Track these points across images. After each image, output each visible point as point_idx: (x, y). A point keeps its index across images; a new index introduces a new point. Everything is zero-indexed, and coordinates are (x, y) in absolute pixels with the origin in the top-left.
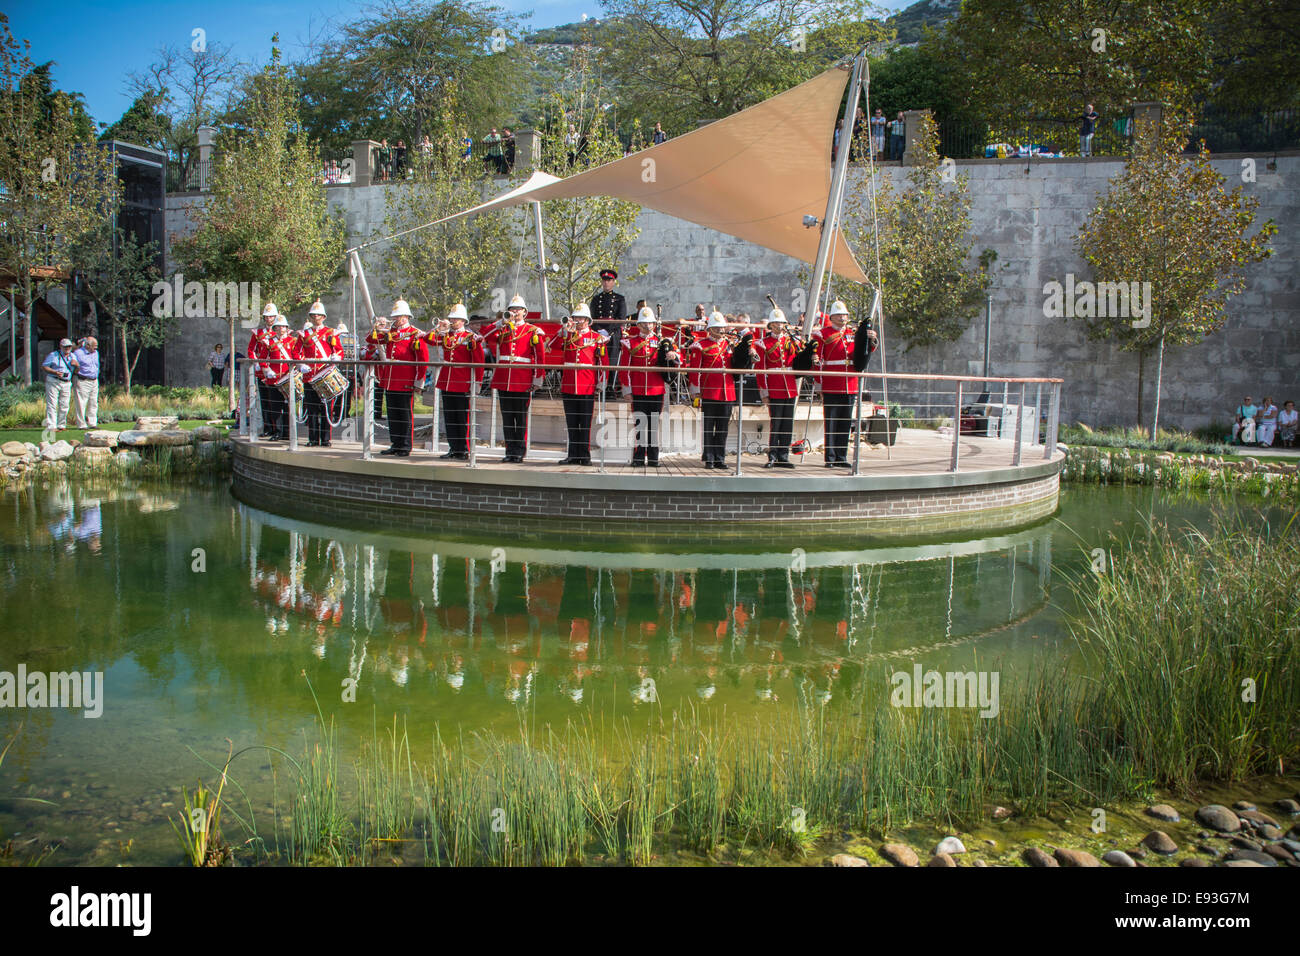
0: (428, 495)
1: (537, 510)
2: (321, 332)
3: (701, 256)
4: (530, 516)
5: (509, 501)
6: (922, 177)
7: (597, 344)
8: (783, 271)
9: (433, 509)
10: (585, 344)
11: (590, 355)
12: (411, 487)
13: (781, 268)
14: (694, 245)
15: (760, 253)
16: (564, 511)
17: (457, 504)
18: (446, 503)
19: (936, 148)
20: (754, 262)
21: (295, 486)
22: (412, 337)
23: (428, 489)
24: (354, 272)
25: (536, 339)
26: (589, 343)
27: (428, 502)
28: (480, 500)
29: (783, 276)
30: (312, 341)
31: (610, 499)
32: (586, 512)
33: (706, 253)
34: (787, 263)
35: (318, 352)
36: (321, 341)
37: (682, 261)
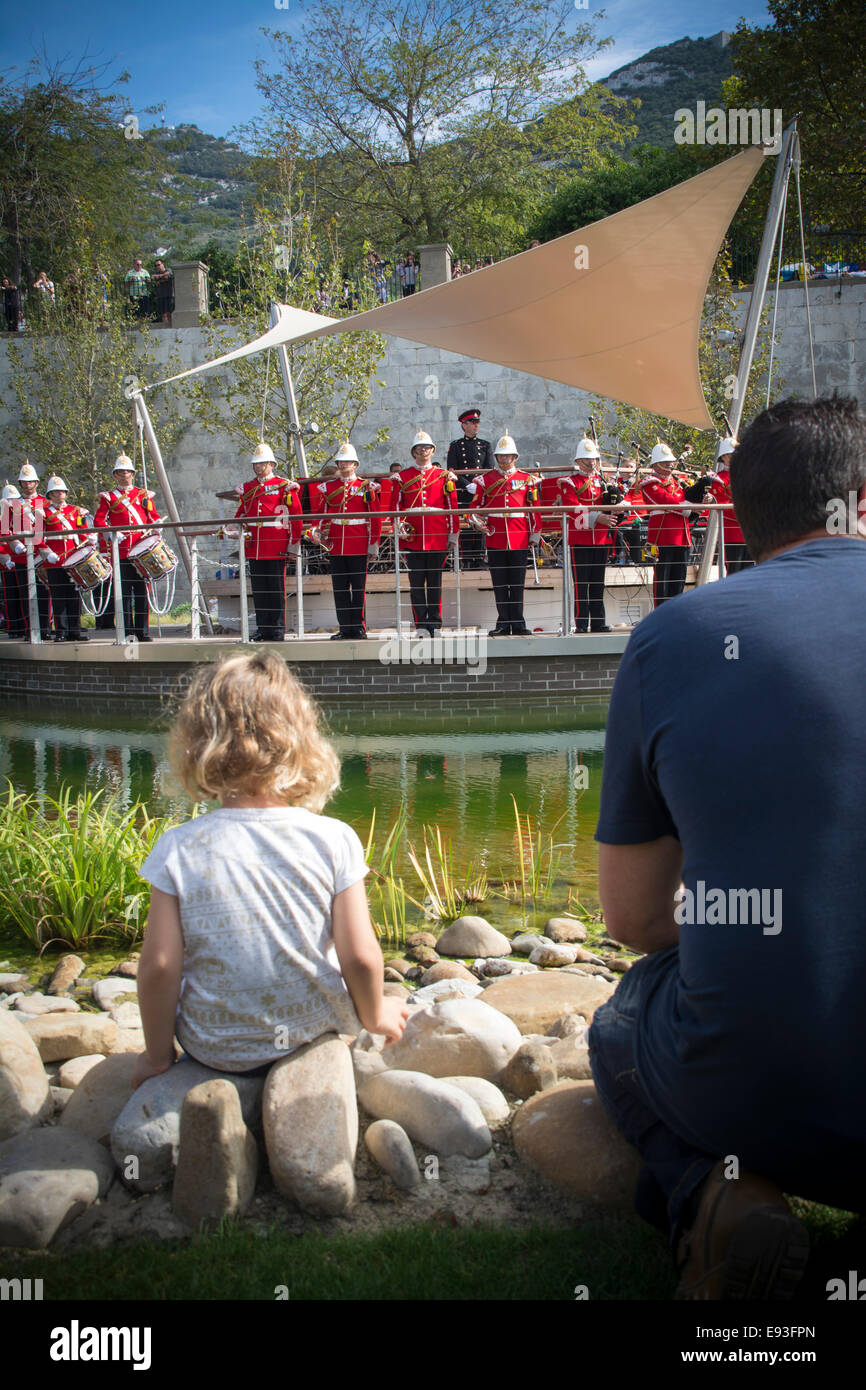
0: (344, 680)
1: (490, 687)
2: (132, 495)
3: (432, 421)
4: (482, 696)
5: (454, 678)
6: (713, 307)
7: (527, 487)
8: (538, 434)
9: (351, 698)
10: (514, 488)
11: (519, 499)
12: (317, 673)
13: (536, 430)
14: (421, 407)
15: (508, 413)
16: (525, 686)
17: (385, 688)
18: (369, 688)
19: (728, 270)
20: (501, 425)
21: (128, 689)
22: (282, 490)
23: (342, 672)
24: (139, 420)
25: (451, 484)
26: (518, 485)
27: (344, 689)
28: (416, 680)
29: (539, 440)
30: (122, 505)
31: (580, 667)
32: (552, 685)
33: (438, 416)
34: (544, 424)
35: (133, 519)
36: (135, 505)
37: (407, 428)
